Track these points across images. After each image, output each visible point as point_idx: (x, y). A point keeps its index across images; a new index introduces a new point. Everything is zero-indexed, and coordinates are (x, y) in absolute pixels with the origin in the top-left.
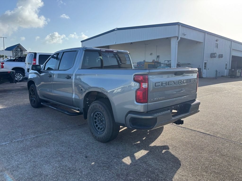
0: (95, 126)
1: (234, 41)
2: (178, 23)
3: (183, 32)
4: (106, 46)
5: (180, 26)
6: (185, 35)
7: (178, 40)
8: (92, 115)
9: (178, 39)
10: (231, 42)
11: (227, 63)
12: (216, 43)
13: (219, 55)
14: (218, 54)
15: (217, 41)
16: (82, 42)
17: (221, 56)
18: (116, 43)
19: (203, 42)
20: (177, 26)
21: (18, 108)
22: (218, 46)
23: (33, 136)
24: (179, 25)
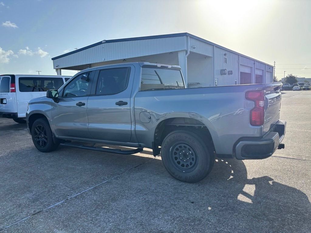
0: (176, 163)
1: (241, 55)
2: (186, 33)
3: (191, 45)
4: (88, 64)
5: (189, 37)
6: (194, 48)
7: (188, 55)
8: (171, 149)
9: (187, 53)
10: (238, 56)
11: (236, 80)
12: (225, 58)
13: (229, 72)
14: (228, 70)
15: (225, 55)
16: (53, 59)
17: (230, 73)
18: (104, 60)
19: (212, 57)
20: (185, 37)
21: (18, 155)
22: (226, 61)
23: (88, 187)
24: (187, 36)
